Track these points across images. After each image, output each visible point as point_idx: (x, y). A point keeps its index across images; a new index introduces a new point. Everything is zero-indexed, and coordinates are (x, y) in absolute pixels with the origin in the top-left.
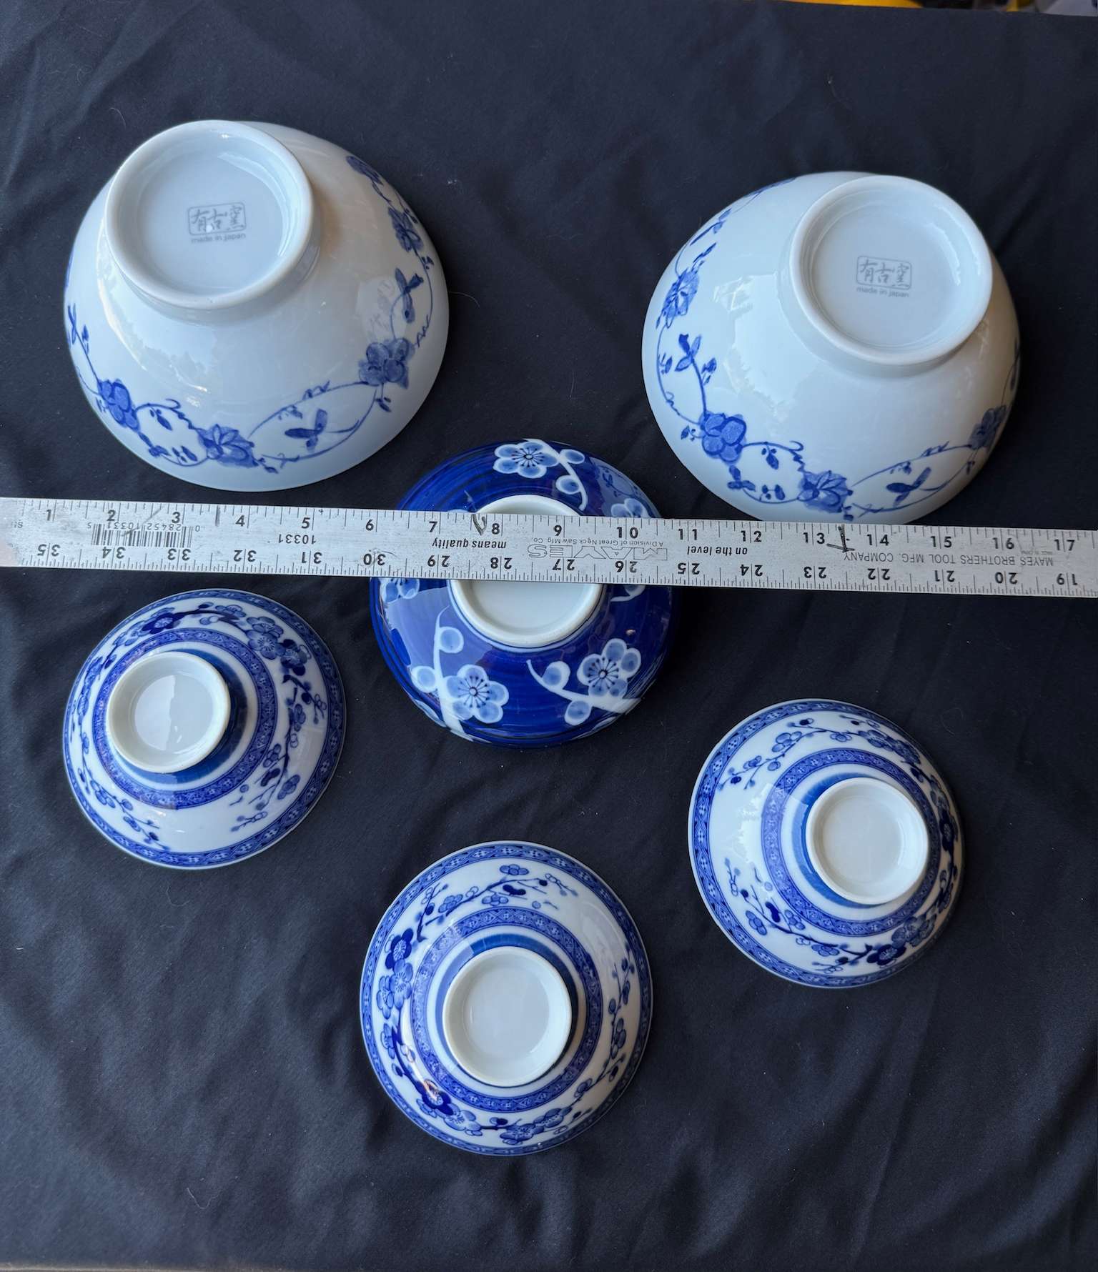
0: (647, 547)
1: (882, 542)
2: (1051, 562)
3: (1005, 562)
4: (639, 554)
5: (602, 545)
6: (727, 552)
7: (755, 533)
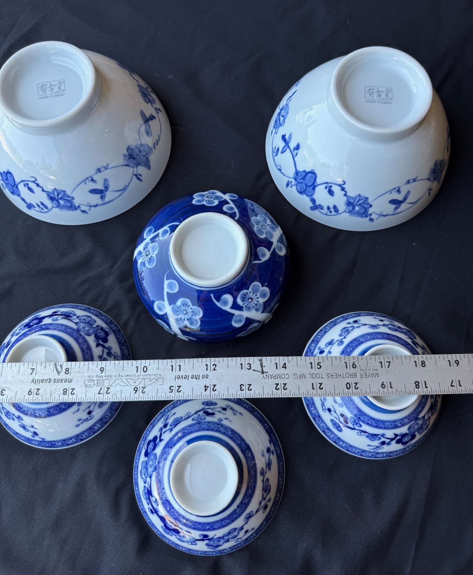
0: (152, 377)
1: (283, 367)
2: (377, 375)
3: (352, 377)
4: (147, 382)
5: (127, 378)
6: (197, 377)
7: (213, 365)
